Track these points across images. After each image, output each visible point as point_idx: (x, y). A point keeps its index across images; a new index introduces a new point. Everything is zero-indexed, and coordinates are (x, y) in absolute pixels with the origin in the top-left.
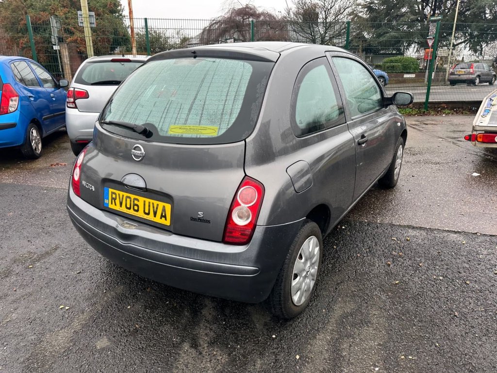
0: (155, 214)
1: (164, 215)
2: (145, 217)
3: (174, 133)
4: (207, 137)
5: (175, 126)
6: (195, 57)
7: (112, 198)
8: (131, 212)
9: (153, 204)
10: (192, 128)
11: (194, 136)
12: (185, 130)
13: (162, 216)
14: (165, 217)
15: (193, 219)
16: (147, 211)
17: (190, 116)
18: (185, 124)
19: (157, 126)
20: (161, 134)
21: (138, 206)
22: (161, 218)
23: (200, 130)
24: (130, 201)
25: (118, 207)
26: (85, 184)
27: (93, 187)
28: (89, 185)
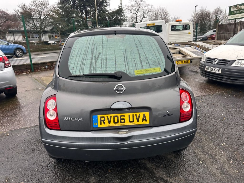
0: (138, 120)
1: (144, 119)
2: (131, 124)
3: (139, 74)
4: (158, 73)
5: (138, 70)
6: (115, 34)
7: (101, 121)
8: (119, 124)
9: (136, 115)
10: (148, 70)
11: (151, 74)
12: (144, 72)
13: (143, 120)
14: (146, 120)
15: (164, 116)
16: (131, 120)
17: (143, 64)
18: (142, 68)
19: (125, 72)
20: (131, 76)
21: (124, 119)
22: (143, 121)
23: (152, 71)
24: (118, 118)
25: (107, 125)
26: (69, 119)
27: (81, 118)
28: (75, 118)
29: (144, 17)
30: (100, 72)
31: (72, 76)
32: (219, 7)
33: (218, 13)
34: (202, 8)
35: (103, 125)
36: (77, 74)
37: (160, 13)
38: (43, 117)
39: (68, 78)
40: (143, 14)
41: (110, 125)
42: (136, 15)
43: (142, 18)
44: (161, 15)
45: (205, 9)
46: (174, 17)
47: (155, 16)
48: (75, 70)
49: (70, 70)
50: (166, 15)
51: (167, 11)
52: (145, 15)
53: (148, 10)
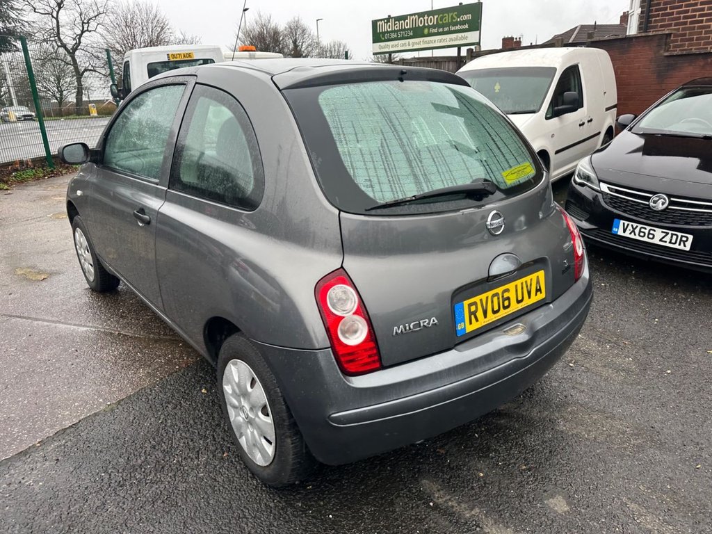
0: (529, 294)
2: (520, 306)
3: (512, 181)
5: (507, 172)
6: (401, 80)
9: (526, 282)
10: (518, 169)
13: (536, 292)
14: (540, 289)
15: (563, 272)
16: (520, 298)
17: (506, 156)
20: (502, 187)
21: (509, 299)
22: (536, 295)
24: (499, 298)
25: (483, 322)
26: (405, 330)
27: (434, 318)
28: (421, 322)
29: (85, 29)
30: (442, 187)
31: (379, 205)
32: (296, 19)
33: (298, 33)
34: (260, 16)
35: (475, 326)
36: (389, 197)
37: (139, 21)
38: (329, 345)
39: (367, 213)
40: (78, 20)
41: (486, 319)
42: (55, 21)
43: (79, 32)
44: (145, 28)
45: (269, 20)
46: (182, 37)
47: (123, 27)
48: (377, 187)
49: (363, 189)
50: (162, 29)
51: (163, 14)
52: (88, 23)
53: (95, 8)
